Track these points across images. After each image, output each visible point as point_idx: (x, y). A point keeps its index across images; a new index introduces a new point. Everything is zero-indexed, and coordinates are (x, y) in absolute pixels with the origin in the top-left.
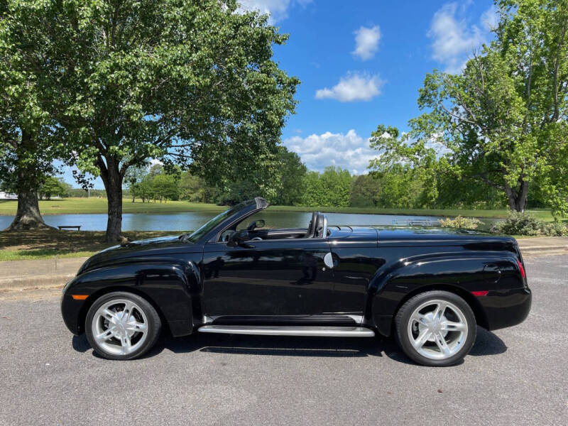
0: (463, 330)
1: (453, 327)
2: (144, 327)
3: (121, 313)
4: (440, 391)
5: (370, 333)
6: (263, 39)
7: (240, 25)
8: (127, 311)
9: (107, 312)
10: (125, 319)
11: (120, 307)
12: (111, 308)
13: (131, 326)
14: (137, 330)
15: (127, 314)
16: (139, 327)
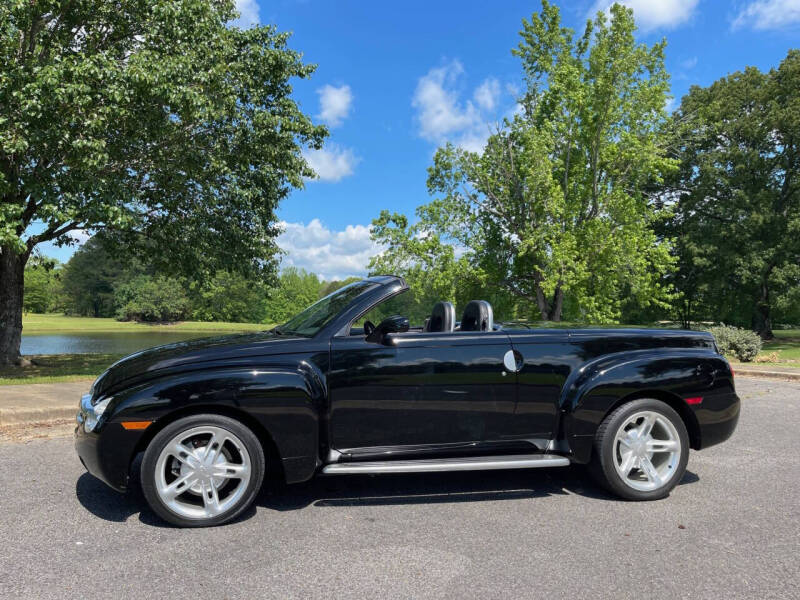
0: (675, 450)
1: (661, 447)
2: (243, 470)
3: (202, 450)
4: (682, 527)
5: (563, 461)
6: (278, 67)
7: (246, 42)
8: (215, 446)
9: (181, 449)
10: (210, 459)
11: (202, 440)
12: (185, 443)
13: (219, 470)
14: (231, 476)
15: (213, 452)
16: (233, 472)
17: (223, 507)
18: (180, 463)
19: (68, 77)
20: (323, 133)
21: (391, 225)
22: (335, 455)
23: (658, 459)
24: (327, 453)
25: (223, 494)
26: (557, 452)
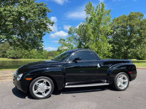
0: (127, 81)
1: (124, 81)
2: (50, 87)
3: (42, 84)
5: (108, 84)
8: (44, 83)
9: (38, 83)
10: (43, 85)
11: (42, 82)
12: (38, 82)
13: (45, 88)
14: (47, 89)
15: (44, 84)
16: (48, 88)
17: (46, 95)
18: (37, 86)
19: (5, 10)
20: (53, 23)
21: (62, 41)
22: (67, 84)
23: (124, 83)
24: (65, 84)
25: (46, 92)
26: (107, 82)
